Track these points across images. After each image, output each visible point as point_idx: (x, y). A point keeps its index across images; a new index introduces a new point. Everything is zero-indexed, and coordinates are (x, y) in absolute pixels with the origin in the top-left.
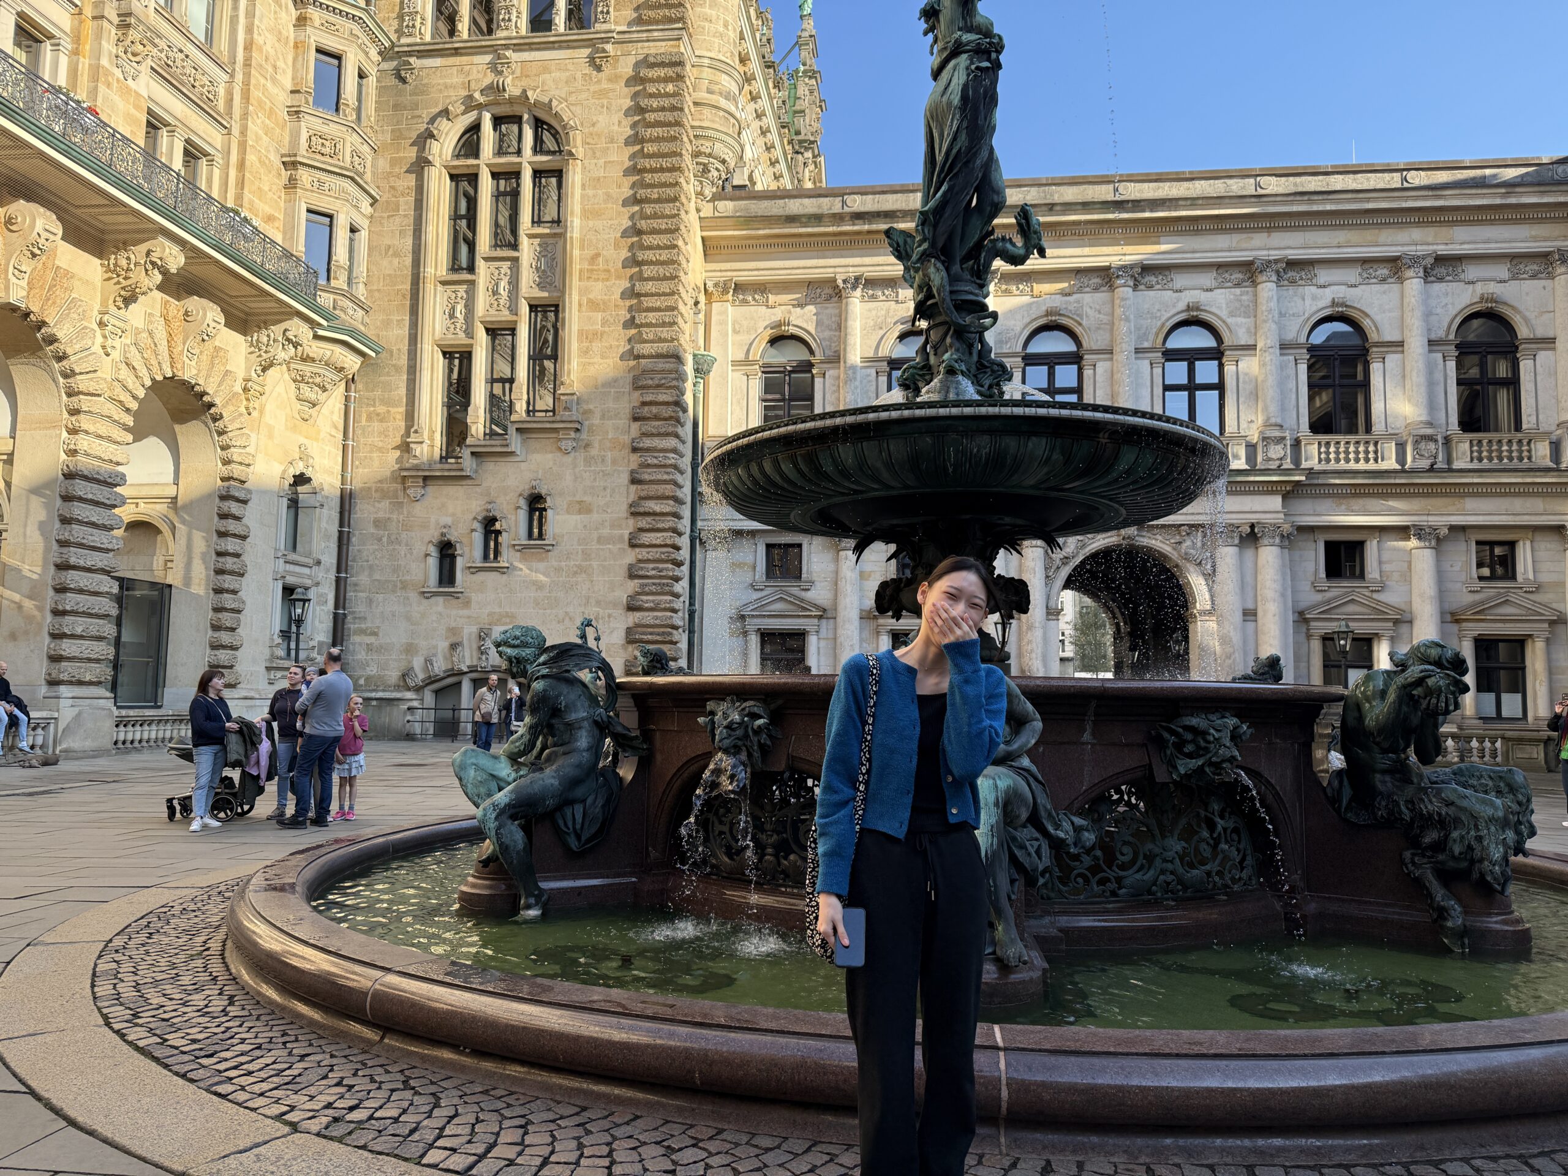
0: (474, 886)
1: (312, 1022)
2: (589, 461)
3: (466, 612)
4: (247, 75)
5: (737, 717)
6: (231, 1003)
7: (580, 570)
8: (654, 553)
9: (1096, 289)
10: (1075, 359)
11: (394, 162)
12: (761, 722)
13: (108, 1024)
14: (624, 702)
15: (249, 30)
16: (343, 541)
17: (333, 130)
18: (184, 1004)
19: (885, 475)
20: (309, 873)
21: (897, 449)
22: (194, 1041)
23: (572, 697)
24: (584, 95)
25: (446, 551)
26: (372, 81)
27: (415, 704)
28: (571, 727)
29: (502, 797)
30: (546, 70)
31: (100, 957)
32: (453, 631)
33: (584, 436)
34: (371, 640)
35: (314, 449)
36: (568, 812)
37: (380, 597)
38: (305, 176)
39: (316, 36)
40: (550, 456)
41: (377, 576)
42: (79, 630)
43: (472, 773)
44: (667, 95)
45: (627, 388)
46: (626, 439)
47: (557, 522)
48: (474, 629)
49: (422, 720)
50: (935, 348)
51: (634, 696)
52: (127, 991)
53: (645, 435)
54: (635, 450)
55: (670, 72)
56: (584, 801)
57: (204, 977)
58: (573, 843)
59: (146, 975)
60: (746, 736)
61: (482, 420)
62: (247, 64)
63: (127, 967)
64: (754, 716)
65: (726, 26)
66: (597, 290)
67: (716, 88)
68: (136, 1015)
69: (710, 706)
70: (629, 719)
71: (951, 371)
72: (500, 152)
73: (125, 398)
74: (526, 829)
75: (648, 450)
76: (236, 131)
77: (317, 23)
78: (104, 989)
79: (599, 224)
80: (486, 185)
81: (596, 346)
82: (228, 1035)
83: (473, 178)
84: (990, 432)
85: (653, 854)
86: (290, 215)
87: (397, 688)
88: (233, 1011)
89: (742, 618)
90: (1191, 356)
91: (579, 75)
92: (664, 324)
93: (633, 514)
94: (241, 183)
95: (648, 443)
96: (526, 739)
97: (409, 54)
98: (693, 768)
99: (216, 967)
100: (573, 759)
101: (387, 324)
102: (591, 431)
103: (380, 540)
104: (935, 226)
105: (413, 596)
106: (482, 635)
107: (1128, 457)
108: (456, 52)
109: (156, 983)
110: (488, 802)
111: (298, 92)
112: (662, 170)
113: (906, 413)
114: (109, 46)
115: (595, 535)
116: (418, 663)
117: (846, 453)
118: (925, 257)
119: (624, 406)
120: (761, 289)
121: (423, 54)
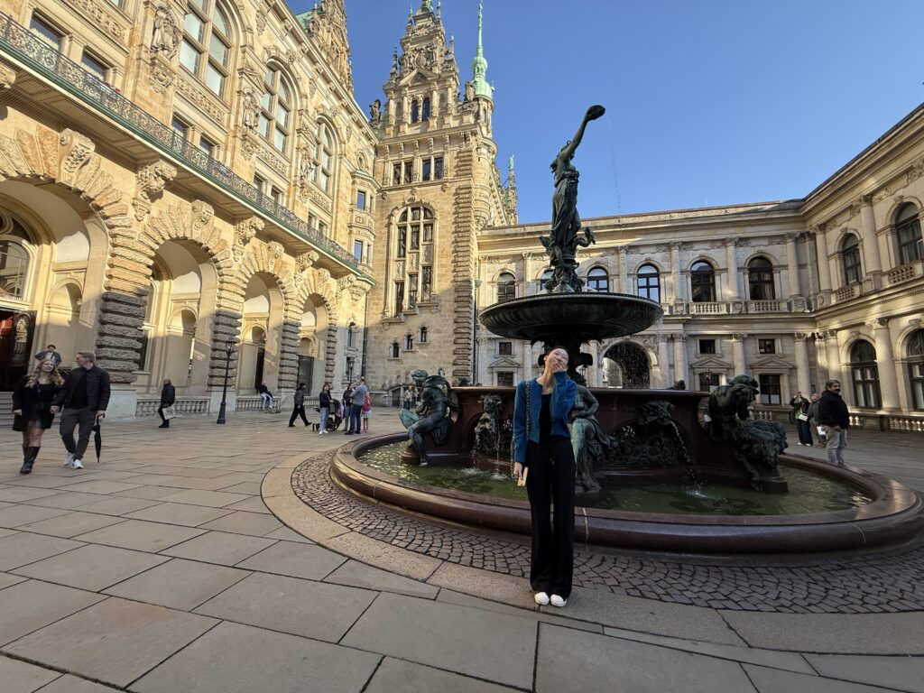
0: (406, 454)
1: (357, 496)
2: (441, 316)
4: (338, 200)
5: (491, 401)
7: (438, 352)
8: (461, 346)
11: (381, 224)
12: (499, 402)
13: (296, 494)
14: (453, 395)
16: (365, 343)
17: (363, 215)
18: (318, 489)
19: (541, 318)
20: (355, 448)
22: (321, 501)
23: (436, 393)
24: (440, 200)
25: (396, 346)
26: (374, 200)
28: (436, 403)
29: (415, 426)
30: (428, 193)
31: (292, 473)
32: (398, 372)
33: (439, 308)
35: (356, 314)
36: (436, 431)
38: (354, 230)
39: (358, 187)
40: (428, 315)
41: (375, 354)
42: (287, 371)
43: (405, 418)
44: (466, 198)
46: (452, 308)
47: (431, 336)
49: (388, 401)
50: (558, 275)
52: (302, 485)
53: (459, 307)
54: (455, 312)
55: (467, 191)
56: (440, 428)
57: (324, 480)
58: (437, 441)
59: (307, 479)
60: (494, 407)
61: (407, 304)
62: (338, 196)
63: (301, 476)
64: (497, 401)
65: (485, 175)
68: (304, 492)
69: (482, 397)
70: (455, 401)
71: (563, 283)
72: (413, 219)
73: (301, 300)
74: (422, 436)
75: (459, 312)
76: (334, 217)
77: (358, 183)
78: (295, 483)
79: (444, 240)
80: (409, 230)
81: (443, 279)
82: (331, 499)
83: (405, 228)
84: (578, 303)
85: (463, 447)
86: (350, 242)
87: (381, 390)
88: (333, 491)
89: (492, 368)
90: (647, 276)
91: (438, 194)
92: (465, 271)
93: (455, 333)
94: (335, 233)
95: (459, 309)
96: (421, 407)
99: (328, 478)
100: (437, 414)
101: (378, 275)
102: (441, 306)
103: (376, 343)
104: (557, 235)
105: (386, 361)
106: (407, 373)
107: (627, 310)
108: (400, 189)
109: (310, 482)
110: (410, 427)
111: (352, 204)
112: (465, 222)
113: (548, 297)
114: (298, 194)
115: (442, 340)
116: (387, 382)
117: (527, 311)
118: (553, 245)
119: (452, 298)
120: (498, 258)
121: (390, 190)
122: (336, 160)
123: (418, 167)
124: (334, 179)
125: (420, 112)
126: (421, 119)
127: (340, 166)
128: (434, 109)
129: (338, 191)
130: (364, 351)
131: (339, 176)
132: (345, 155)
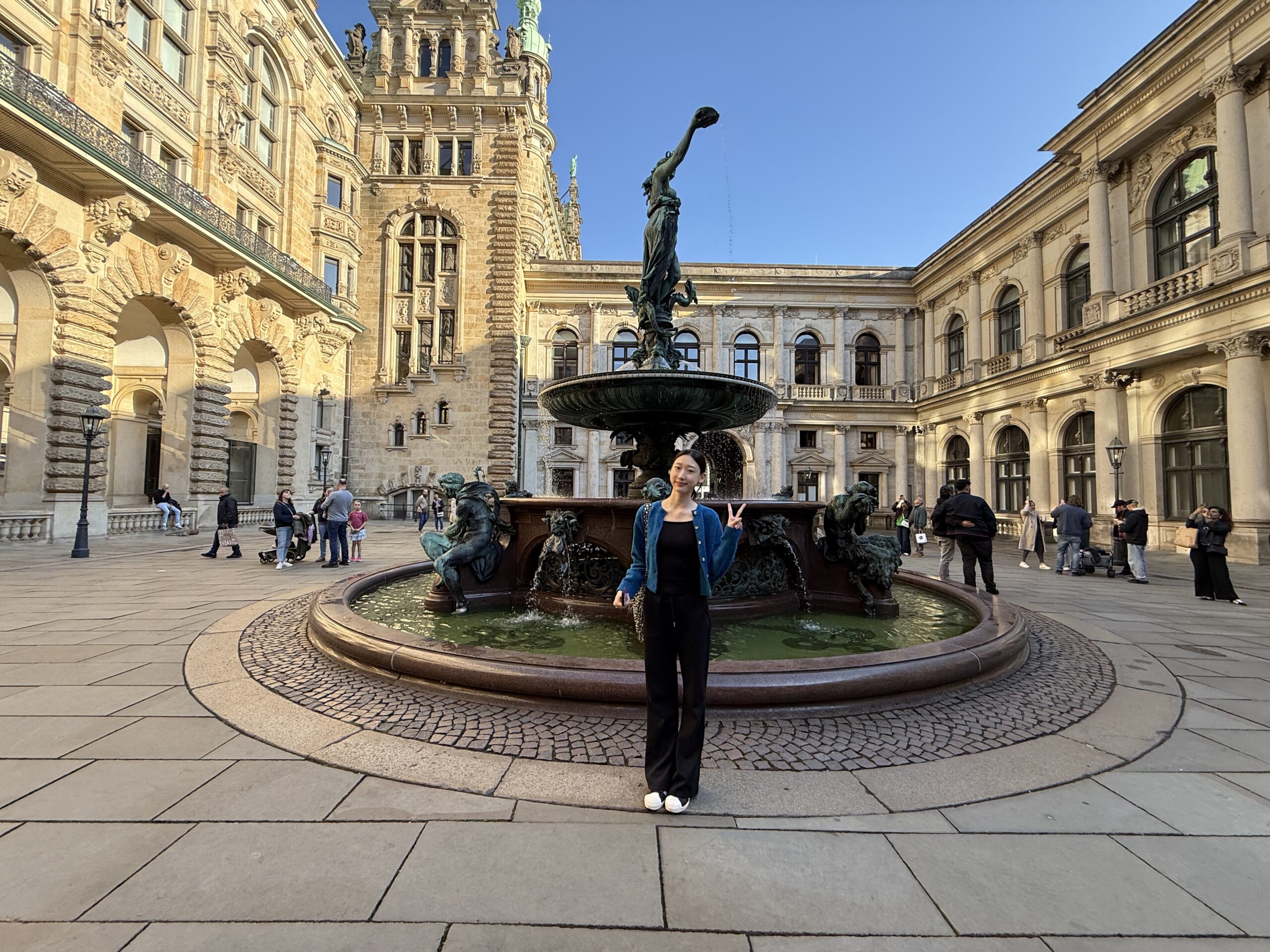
0: (432, 597)
1: (360, 671)
2: (469, 386)
3: (408, 458)
4: (292, 185)
5: (561, 519)
6: (316, 662)
7: (466, 439)
8: (502, 431)
9: (706, 315)
10: (697, 346)
11: (370, 235)
12: (573, 520)
13: (252, 677)
14: (503, 510)
15: (292, 161)
16: (346, 423)
17: (338, 217)
18: (292, 664)
19: (629, 403)
20: (348, 593)
21: (636, 391)
22: (300, 684)
23: (479, 507)
24: (467, 208)
25: (399, 429)
26: (358, 194)
27: (384, 502)
28: (478, 522)
29: (446, 556)
30: (448, 194)
31: (241, 640)
32: (402, 467)
33: (467, 374)
34: (362, 471)
35: (331, 377)
36: (478, 562)
37: (366, 451)
38: (323, 239)
39: (328, 168)
40: (450, 383)
41: (364, 440)
42: (206, 465)
43: (430, 544)
44: (508, 211)
45: (488, 352)
46: (488, 376)
47: (453, 415)
48: (413, 467)
49: (388, 510)
50: (649, 343)
51: (508, 507)
52: (261, 660)
53: (497, 374)
54: (492, 381)
55: (510, 200)
56: (485, 557)
57: (299, 648)
58: (480, 577)
59: (268, 649)
60: (566, 527)
61: (416, 365)
62: (292, 179)
63: (257, 645)
64: (570, 518)
65: (537, 180)
66: (474, 304)
67: (532, 209)
68: (266, 671)
69: (548, 511)
71: (656, 355)
72: (425, 234)
73: (230, 349)
74: (457, 570)
75: (498, 381)
76: (286, 213)
77: (329, 161)
78: (247, 657)
79: (475, 272)
80: (418, 250)
81: (473, 330)
82: (318, 679)
83: (411, 246)
84: (679, 385)
85: (519, 581)
86: (317, 259)
87: (375, 495)
88: (318, 666)
89: (544, 462)
90: (746, 347)
91: (465, 198)
92: (506, 321)
93: (491, 412)
94: (289, 241)
95: (498, 378)
96: (456, 528)
97: (378, 181)
98: (539, 541)
99: (305, 644)
100: (480, 537)
101: (368, 316)
102: (470, 371)
103: (365, 422)
104: (649, 287)
105: (382, 450)
106: (418, 470)
108: (402, 182)
109: (274, 653)
110: (439, 558)
111: (319, 196)
112: (506, 248)
113: (635, 375)
114: (215, 164)
115: (472, 422)
116: (385, 482)
117: (611, 392)
118: (644, 301)
119: (487, 360)
120: (553, 306)
121: (384, 181)
122: (286, 117)
123: (432, 150)
124: (284, 149)
125: (435, 60)
126: (435, 72)
127: (294, 127)
128: (458, 60)
129: (292, 170)
130: (346, 434)
131: (293, 144)
132: (304, 110)
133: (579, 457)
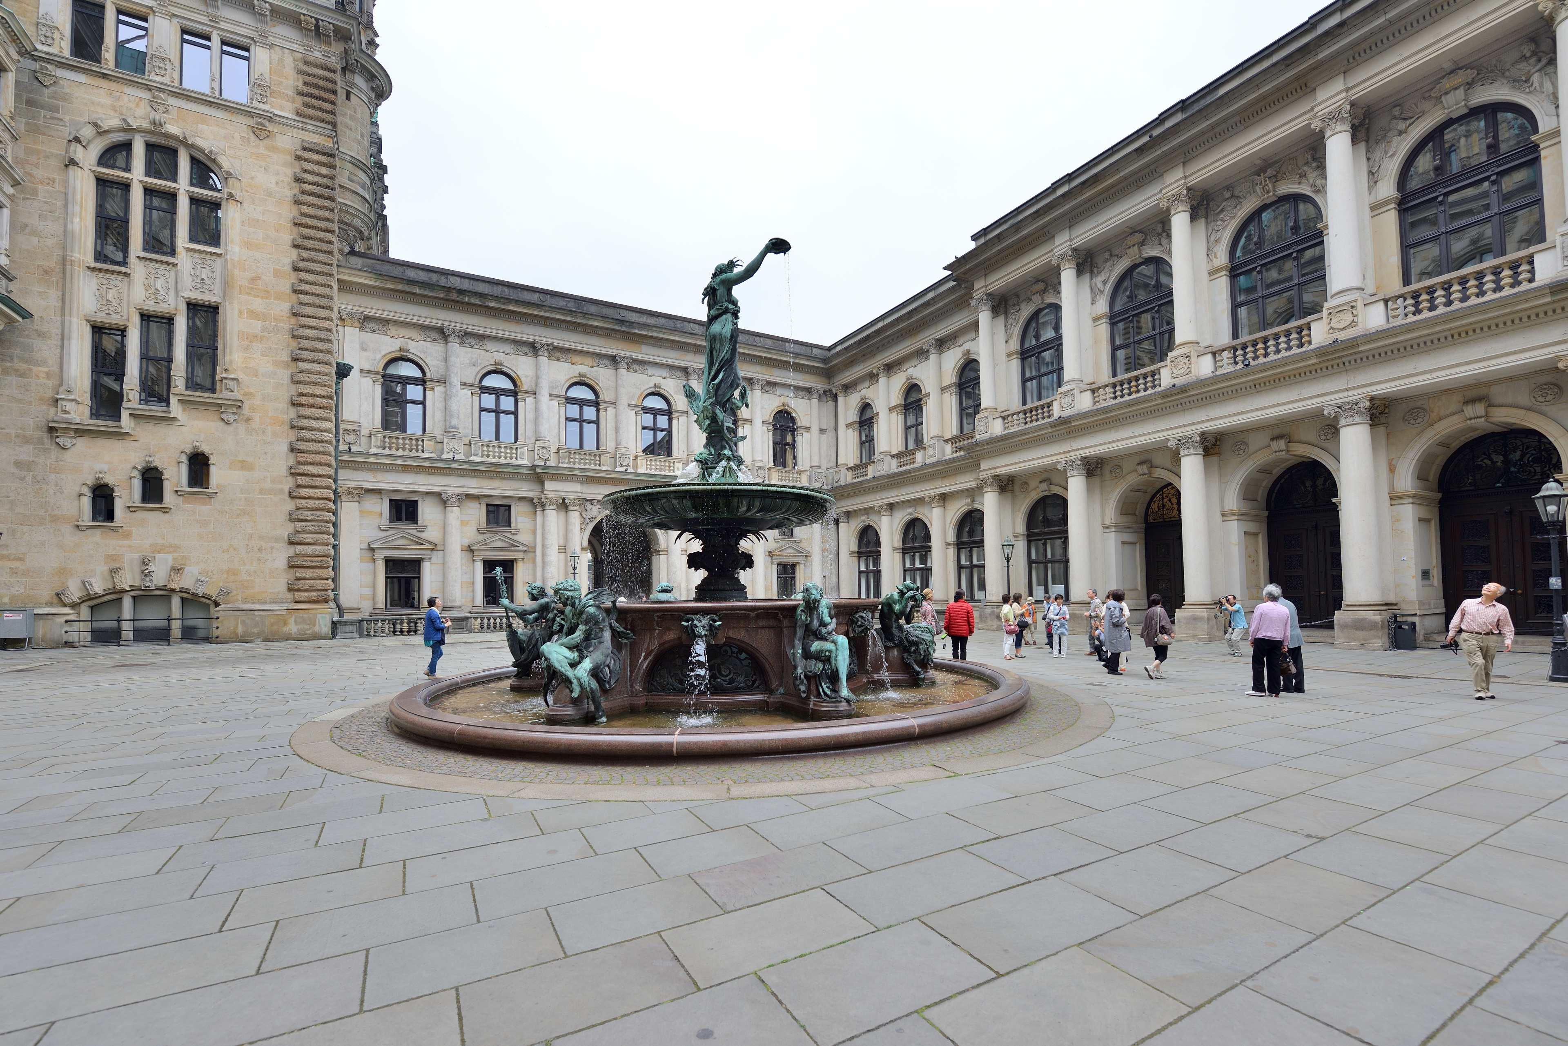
2: (250, 432)
3: (126, 542)
7: (243, 513)
9: (607, 366)
10: (596, 404)
25: (102, 492)
26: (11, 77)
27: (72, 617)
30: (205, 122)
32: (113, 557)
33: (245, 411)
34: (17, 564)
36: (605, 671)
37: (26, 529)
40: (211, 424)
45: (286, 381)
46: (285, 418)
48: (136, 556)
49: (81, 632)
53: (302, 417)
55: (328, 160)
67: (355, 178)
72: (153, 174)
75: (305, 428)
79: (257, 254)
80: (137, 197)
89: (372, 550)
90: (655, 412)
91: (237, 136)
93: (293, 474)
95: (304, 423)
97: (49, 61)
102: (252, 409)
108: (101, 76)
115: (257, 487)
116: (72, 584)
119: (284, 393)
120: (385, 322)
121: (60, 65)
123: (170, 41)
133: (429, 542)
